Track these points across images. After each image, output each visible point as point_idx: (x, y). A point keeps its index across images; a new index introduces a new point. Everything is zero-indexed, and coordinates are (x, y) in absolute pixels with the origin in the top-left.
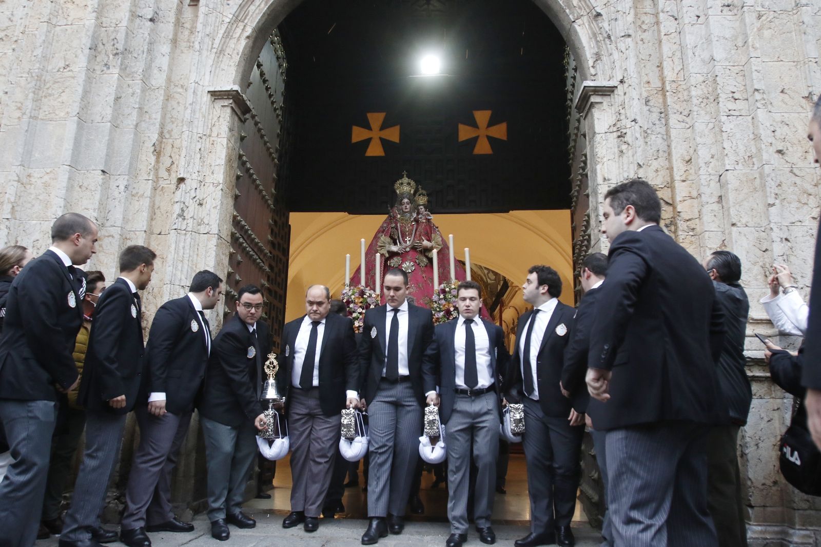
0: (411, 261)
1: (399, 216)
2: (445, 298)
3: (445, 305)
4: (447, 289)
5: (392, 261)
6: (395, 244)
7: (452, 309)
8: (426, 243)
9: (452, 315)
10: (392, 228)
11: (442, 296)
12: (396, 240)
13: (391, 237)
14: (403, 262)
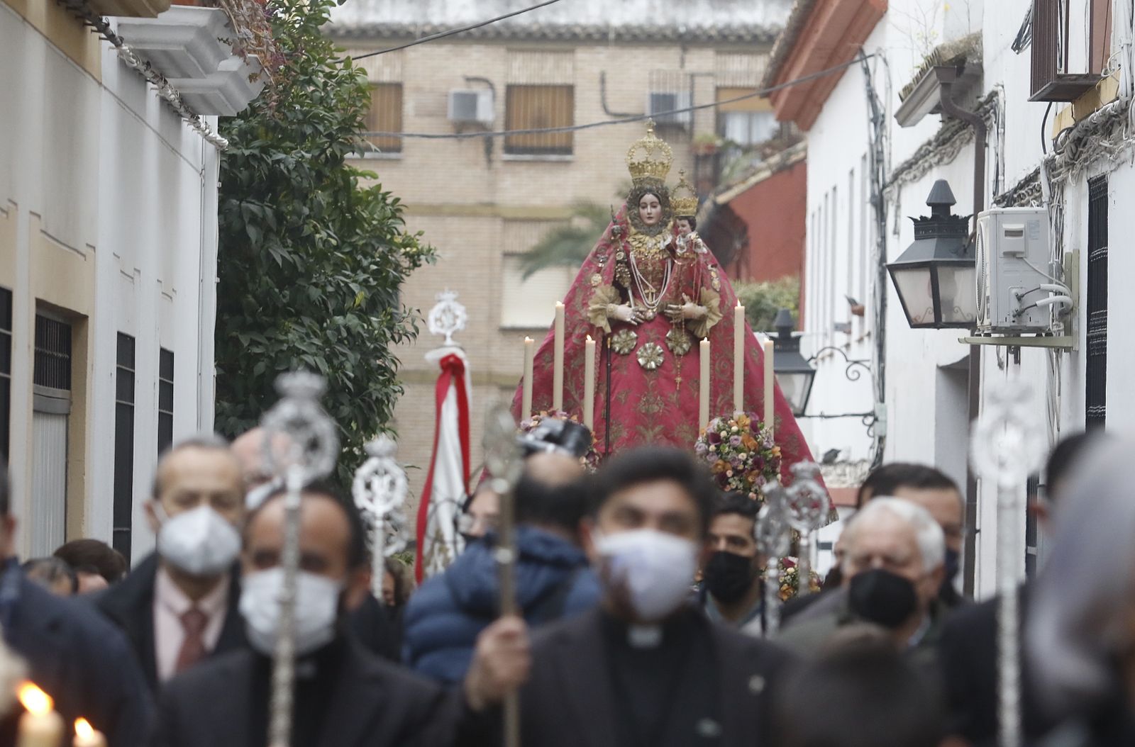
0: (656, 341)
1: (633, 230)
2: (718, 452)
3: (717, 465)
4: (723, 434)
5: (615, 338)
6: (623, 299)
7: (729, 473)
8: (689, 307)
9: (730, 484)
10: (618, 262)
11: (712, 448)
12: (626, 290)
13: (617, 284)
14: (641, 342)
